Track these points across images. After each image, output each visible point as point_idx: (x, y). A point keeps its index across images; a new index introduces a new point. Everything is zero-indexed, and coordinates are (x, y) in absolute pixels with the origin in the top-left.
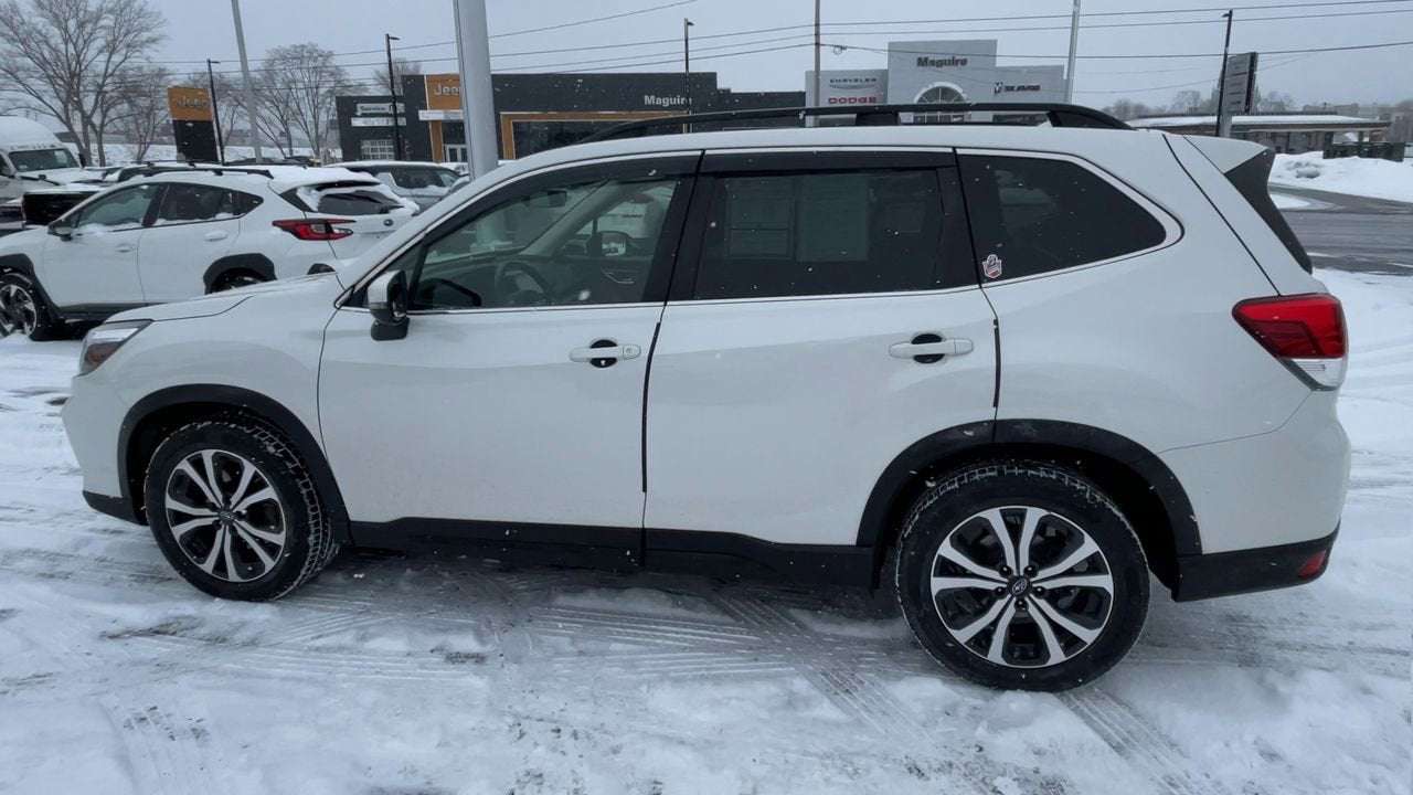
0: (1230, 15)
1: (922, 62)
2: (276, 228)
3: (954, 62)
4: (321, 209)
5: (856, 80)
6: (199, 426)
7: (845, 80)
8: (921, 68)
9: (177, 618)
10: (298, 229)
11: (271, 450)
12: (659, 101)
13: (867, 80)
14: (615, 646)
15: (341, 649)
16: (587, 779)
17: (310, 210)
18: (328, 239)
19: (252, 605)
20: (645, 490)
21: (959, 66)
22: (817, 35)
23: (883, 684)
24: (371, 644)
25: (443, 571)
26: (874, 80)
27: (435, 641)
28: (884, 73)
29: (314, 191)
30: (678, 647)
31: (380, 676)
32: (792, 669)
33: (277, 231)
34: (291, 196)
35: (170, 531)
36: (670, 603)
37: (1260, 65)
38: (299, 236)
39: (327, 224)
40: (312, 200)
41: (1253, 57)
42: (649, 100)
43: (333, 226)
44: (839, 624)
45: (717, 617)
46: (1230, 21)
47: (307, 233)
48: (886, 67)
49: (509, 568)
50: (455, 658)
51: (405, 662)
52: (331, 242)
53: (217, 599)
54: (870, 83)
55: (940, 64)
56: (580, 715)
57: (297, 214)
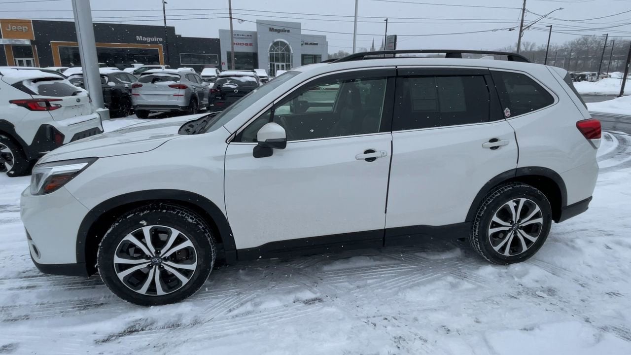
0: (387, 20)
1: (271, 30)
2: (12, 104)
3: (284, 31)
4: (41, 93)
5: (243, 35)
6: (142, 214)
7: (238, 35)
8: (271, 32)
9: (137, 321)
10: (29, 105)
11: (191, 221)
12: (145, 39)
13: (248, 36)
14: (369, 281)
15: (249, 313)
16: (419, 333)
17: (35, 94)
18: (48, 110)
19: (176, 305)
20: (386, 213)
21: (287, 33)
22: (230, 13)
23: (472, 272)
24: (262, 307)
25: (257, 268)
26: (251, 36)
27: (291, 298)
28: (255, 34)
29: (32, 83)
30: (392, 276)
31: (284, 319)
32: (440, 274)
33: (14, 106)
34: (19, 86)
35: (117, 275)
36: (372, 260)
37: (398, 40)
38: (30, 109)
39: (47, 102)
40: (33, 88)
41: (396, 36)
42: (139, 38)
43: (50, 102)
44: (439, 255)
45: (393, 262)
46: (387, 22)
47: (36, 107)
48: (256, 30)
49: (286, 260)
50: (308, 302)
51: (288, 310)
52: (50, 111)
53: (152, 307)
54: (249, 37)
55: (279, 31)
56: (386, 310)
57: (26, 96)
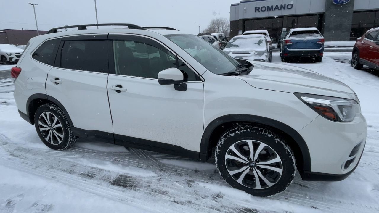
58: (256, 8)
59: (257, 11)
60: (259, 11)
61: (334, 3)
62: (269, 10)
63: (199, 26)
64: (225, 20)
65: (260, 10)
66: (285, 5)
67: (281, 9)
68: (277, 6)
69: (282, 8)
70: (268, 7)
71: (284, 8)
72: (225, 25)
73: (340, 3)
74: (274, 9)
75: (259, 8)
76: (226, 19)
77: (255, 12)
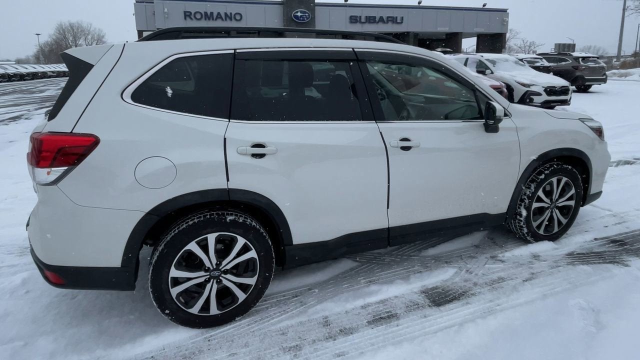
58: (185, 12)
59: (188, 18)
60: (191, 19)
61: (294, 19)
62: (207, 19)
63: (38, 35)
64: (89, 26)
65: (192, 17)
66: (231, 13)
67: (226, 20)
68: (219, 14)
69: (228, 19)
70: (206, 13)
71: (231, 19)
72: (90, 37)
73: (300, 20)
74: (215, 17)
75: (191, 13)
76: (91, 25)
77: (185, 19)
